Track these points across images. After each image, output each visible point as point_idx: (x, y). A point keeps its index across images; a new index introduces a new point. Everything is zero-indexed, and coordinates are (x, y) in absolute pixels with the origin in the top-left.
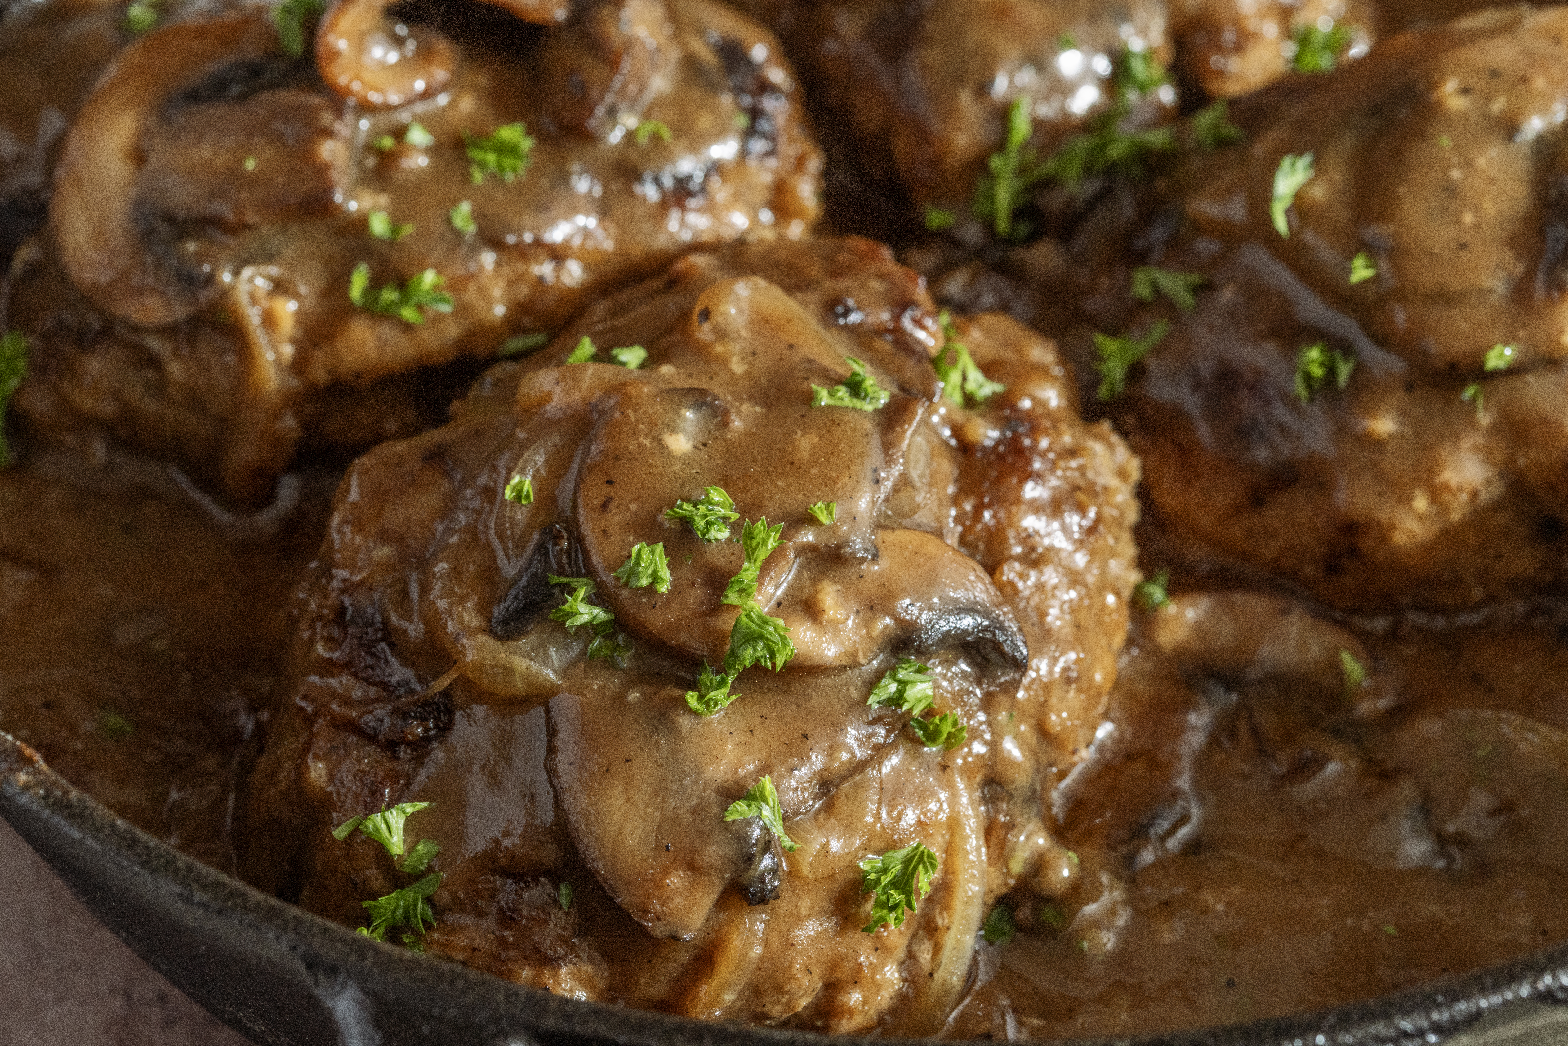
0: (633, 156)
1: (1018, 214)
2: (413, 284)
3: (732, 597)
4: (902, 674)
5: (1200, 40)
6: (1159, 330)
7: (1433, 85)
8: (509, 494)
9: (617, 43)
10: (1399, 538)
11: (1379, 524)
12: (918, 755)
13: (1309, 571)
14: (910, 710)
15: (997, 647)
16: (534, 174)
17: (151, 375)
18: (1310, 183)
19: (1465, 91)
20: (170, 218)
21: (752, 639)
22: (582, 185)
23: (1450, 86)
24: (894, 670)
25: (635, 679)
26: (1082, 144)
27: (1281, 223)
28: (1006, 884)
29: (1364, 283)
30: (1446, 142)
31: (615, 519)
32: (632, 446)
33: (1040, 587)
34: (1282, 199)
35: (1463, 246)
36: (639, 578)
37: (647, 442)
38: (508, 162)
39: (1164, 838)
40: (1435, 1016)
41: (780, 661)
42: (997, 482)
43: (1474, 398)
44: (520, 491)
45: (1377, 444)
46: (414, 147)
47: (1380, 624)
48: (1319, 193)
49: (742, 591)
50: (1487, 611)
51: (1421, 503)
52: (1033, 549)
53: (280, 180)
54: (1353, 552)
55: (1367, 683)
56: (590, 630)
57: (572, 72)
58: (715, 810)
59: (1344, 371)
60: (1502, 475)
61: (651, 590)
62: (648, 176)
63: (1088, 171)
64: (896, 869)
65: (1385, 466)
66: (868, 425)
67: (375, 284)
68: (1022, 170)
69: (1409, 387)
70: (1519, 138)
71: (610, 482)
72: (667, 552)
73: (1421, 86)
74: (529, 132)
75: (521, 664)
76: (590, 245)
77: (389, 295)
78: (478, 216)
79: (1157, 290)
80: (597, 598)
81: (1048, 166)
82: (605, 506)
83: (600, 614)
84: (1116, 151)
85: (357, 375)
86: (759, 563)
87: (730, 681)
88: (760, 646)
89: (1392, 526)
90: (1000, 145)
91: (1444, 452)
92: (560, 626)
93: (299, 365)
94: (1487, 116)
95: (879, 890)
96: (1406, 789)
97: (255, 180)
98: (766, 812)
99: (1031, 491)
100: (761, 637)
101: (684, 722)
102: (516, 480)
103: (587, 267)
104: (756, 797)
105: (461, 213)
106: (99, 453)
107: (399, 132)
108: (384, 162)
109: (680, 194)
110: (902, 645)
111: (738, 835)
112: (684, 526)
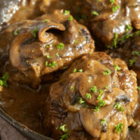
0: (75, 45)
1: (117, 45)
2: (53, 63)
3: (98, 98)
6: (136, 58)
12: (119, 113)
14: (118, 108)
16: (64, 48)
17: (23, 76)
20: (24, 58)
22: (70, 49)
24: (116, 104)
25: (88, 108)
26: (123, 36)
32: (84, 82)
33: (129, 91)
37: (86, 81)
38: (61, 47)
41: (104, 105)
42: (123, 80)
46: (51, 47)
52: (128, 87)
53: (37, 52)
56: (83, 103)
57: (67, 36)
58: (99, 122)
61: (89, 98)
62: (77, 47)
63: (124, 39)
64: (119, 126)
66: (110, 76)
67: (49, 63)
71: (82, 86)
75: (75, 108)
76: (72, 55)
78: (59, 54)
79: (135, 53)
80: (83, 100)
81: (120, 40)
82: (82, 89)
84: (128, 37)
86: (101, 94)
87: (99, 108)
90: (114, 38)
92: (79, 104)
93: (41, 73)
97: (33, 53)
99: (127, 80)
100: (102, 103)
101: (95, 113)
104: (104, 120)
105: (57, 54)
106: (18, 85)
107: (49, 45)
108: (47, 50)
109: (81, 49)
110: (117, 101)
111: (102, 125)
112: (92, 91)
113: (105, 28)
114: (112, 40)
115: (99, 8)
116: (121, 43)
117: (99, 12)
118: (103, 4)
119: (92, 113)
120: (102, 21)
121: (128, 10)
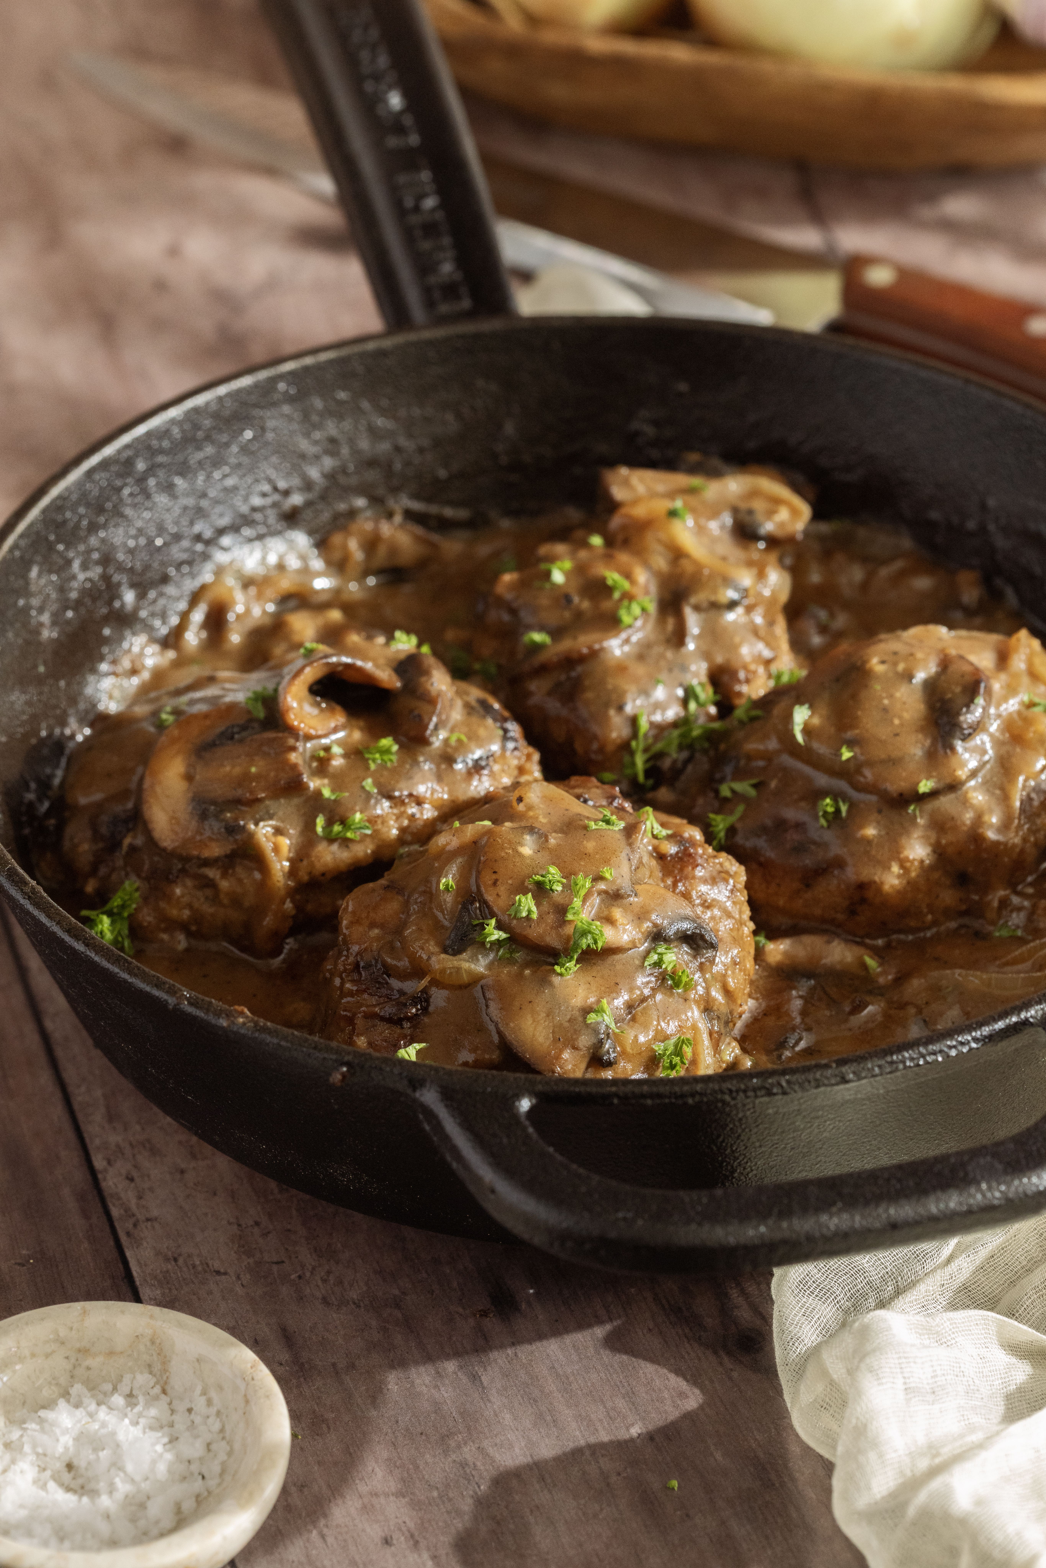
0: (449, 750)
1: (648, 773)
2: (349, 821)
3: (570, 917)
4: (660, 950)
5: (725, 678)
6: (740, 809)
7: (865, 662)
8: (442, 887)
9: (434, 693)
10: (886, 888)
11: (875, 882)
12: (672, 994)
13: (840, 917)
14: (666, 968)
15: (702, 937)
16: (401, 762)
17: (209, 892)
18: (810, 717)
19: (883, 662)
20: (214, 803)
21: (584, 933)
22: (427, 766)
23: (875, 661)
24: (654, 949)
25: (527, 965)
26: (676, 733)
27: (800, 738)
28: (721, 1067)
29: (848, 760)
30: (878, 687)
31: (502, 889)
32: (503, 854)
33: (713, 918)
34: (799, 725)
35: (897, 735)
36: (521, 913)
37: (510, 851)
38: (386, 757)
39: (793, 1047)
40: (974, 1034)
41: (600, 945)
42: (681, 870)
43: (914, 810)
44: (448, 885)
45: (868, 842)
46: (336, 755)
47: (880, 942)
48: (816, 721)
49: (574, 914)
50: (934, 930)
51: (895, 869)
52: (706, 901)
53: (272, 774)
54: (863, 900)
55: (879, 970)
56: (499, 943)
57: (411, 711)
58: (580, 1019)
59: (844, 809)
60: (934, 851)
61: (528, 918)
62: (459, 760)
63: (681, 747)
64: (671, 1048)
65: (873, 852)
66: (618, 836)
67: (329, 823)
68: (646, 750)
69: (880, 811)
70: (914, 681)
71: (495, 872)
72: (534, 897)
73: (859, 664)
74: (396, 741)
75: (466, 965)
76: (435, 796)
77: (337, 828)
78: (376, 784)
79: (733, 791)
80: (499, 927)
81: (659, 746)
82: (495, 883)
83: (503, 935)
84: (696, 733)
85: (323, 874)
86: (581, 898)
87: (575, 957)
88: (589, 937)
89: (882, 883)
90: (635, 734)
91: (903, 841)
92: (483, 944)
93: (292, 872)
94: (897, 673)
95: (665, 1057)
96: (912, 1010)
97: (258, 777)
98: (606, 1018)
99: (700, 872)
100: (590, 932)
101: (556, 980)
102: (444, 880)
103: (436, 808)
104: (599, 1011)
105: (368, 783)
106: (181, 942)
107: (327, 749)
108: (321, 764)
109: (477, 768)
110: (658, 937)
111: (594, 1029)
112: (540, 885)
113: (589, 695)
114: (625, 747)
115: (553, 618)
116: (666, 764)
117: (556, 633)
118: (576, 599)
119: (544, 982)
120: (571, 661)
121: (693, 623)
